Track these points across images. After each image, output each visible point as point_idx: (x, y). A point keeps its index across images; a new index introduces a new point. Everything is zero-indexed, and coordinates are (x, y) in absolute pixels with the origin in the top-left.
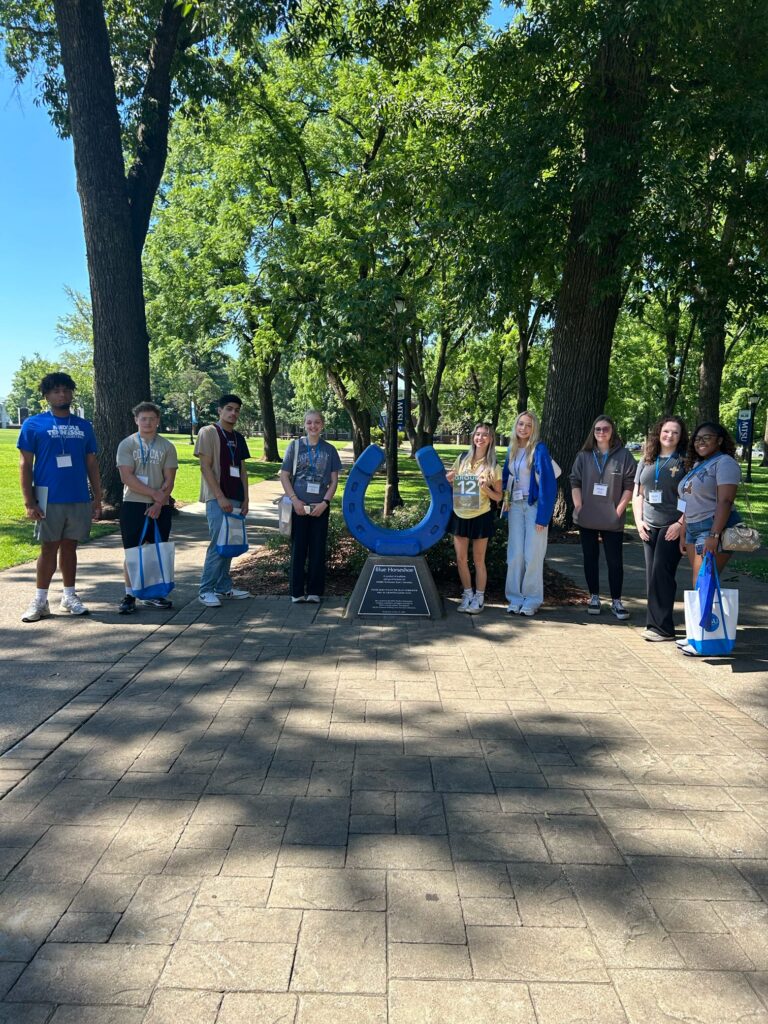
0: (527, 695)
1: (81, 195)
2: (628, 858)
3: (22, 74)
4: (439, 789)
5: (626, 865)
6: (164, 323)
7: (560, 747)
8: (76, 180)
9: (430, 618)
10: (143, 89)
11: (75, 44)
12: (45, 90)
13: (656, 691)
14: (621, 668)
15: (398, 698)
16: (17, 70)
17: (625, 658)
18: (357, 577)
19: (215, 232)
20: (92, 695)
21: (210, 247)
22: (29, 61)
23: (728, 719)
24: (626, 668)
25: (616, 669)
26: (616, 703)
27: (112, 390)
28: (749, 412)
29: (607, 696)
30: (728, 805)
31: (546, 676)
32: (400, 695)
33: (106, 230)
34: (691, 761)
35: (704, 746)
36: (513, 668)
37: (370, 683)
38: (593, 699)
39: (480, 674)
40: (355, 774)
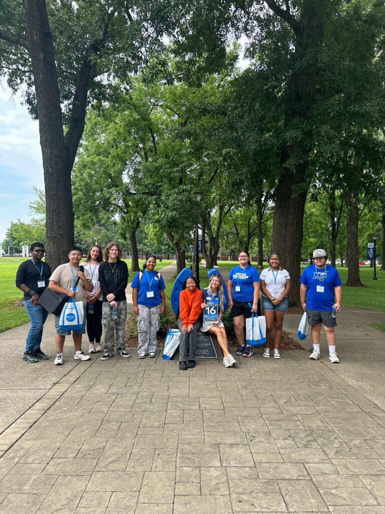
0: (270, 405)
1: (41, 146)
2: (330, 507)
3: (16, 90)
4: (224, 465)
5: (329, 512)
6: (83, 206)
7: (289, 436)
8: (39, 139)
9: (217, 359)
10: (73, 97)
11: (41, 76)
12: (26, 98)
13: (338, 400)
14: (318, 386)
15: (202, 408)
16: (13, 88)
17: (321, 380)
20: (36, 410)
22: (19, 85)
23: (377, 416)
24: (321, 386)
25: (316, 387)
26: (317, 408)
27: (54, 240)
28: (373, 244)
29: (312, 403)
30: (382, 471)
31: (280, 392)
32: (202, 406)
33: (53, 162)
34: (360, 443)
35: (366, 434)
36: (262, 388)
37: (186, 399)
38: (305, 405)
39: (244, 392)
40: (178, 457)
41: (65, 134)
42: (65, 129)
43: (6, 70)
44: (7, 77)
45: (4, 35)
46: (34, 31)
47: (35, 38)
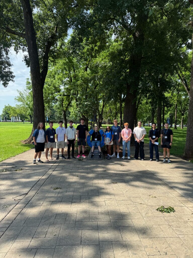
3: (17, 52)
9: (102, 159)
11: (31, 51)
12: (25, 59)
15: (98, 170)
16: (16, 51)
18: (89, 153)
19: (54, 81)
21: (53, 84)
22: (19, 50)
27: (37, 117)
33: (37, 86)
41: (41, 72)
42: (41, 71)
43: (14, 44)
44: (14, 47)
45: (16, 33)
46: (28, 32)
47: (29, 35)
